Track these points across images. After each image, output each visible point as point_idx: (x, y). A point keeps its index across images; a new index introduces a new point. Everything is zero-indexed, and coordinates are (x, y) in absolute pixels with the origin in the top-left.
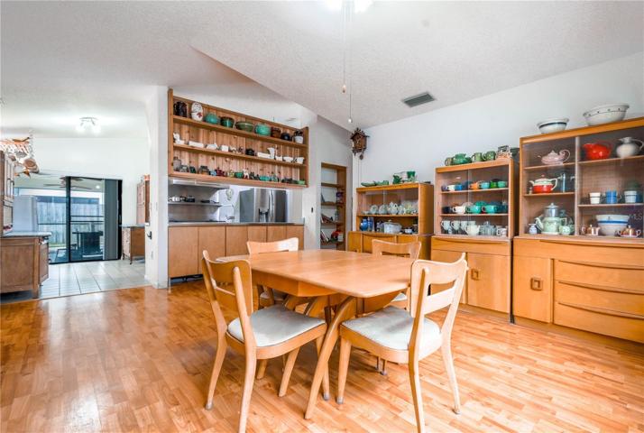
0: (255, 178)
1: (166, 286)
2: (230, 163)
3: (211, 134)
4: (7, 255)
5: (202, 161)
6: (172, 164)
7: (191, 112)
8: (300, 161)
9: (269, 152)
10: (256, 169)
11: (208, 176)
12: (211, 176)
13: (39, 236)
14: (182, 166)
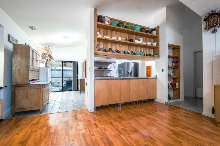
0: (134, 54)
1: (93, 111)
2: (121, 47)
3: (113, 32)
4: (30, 93)
5: (109, 46)
6: (96, 47)
7: (104, 21)
8: (155, 44)
9: (139, 40)
10: (134, 49)
11: (112, 53)
12: (113, 53)
13: (42, 84)
14: (101, 49)
